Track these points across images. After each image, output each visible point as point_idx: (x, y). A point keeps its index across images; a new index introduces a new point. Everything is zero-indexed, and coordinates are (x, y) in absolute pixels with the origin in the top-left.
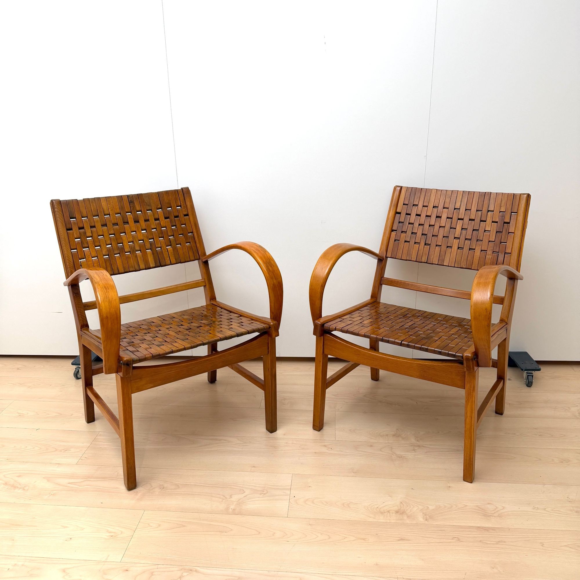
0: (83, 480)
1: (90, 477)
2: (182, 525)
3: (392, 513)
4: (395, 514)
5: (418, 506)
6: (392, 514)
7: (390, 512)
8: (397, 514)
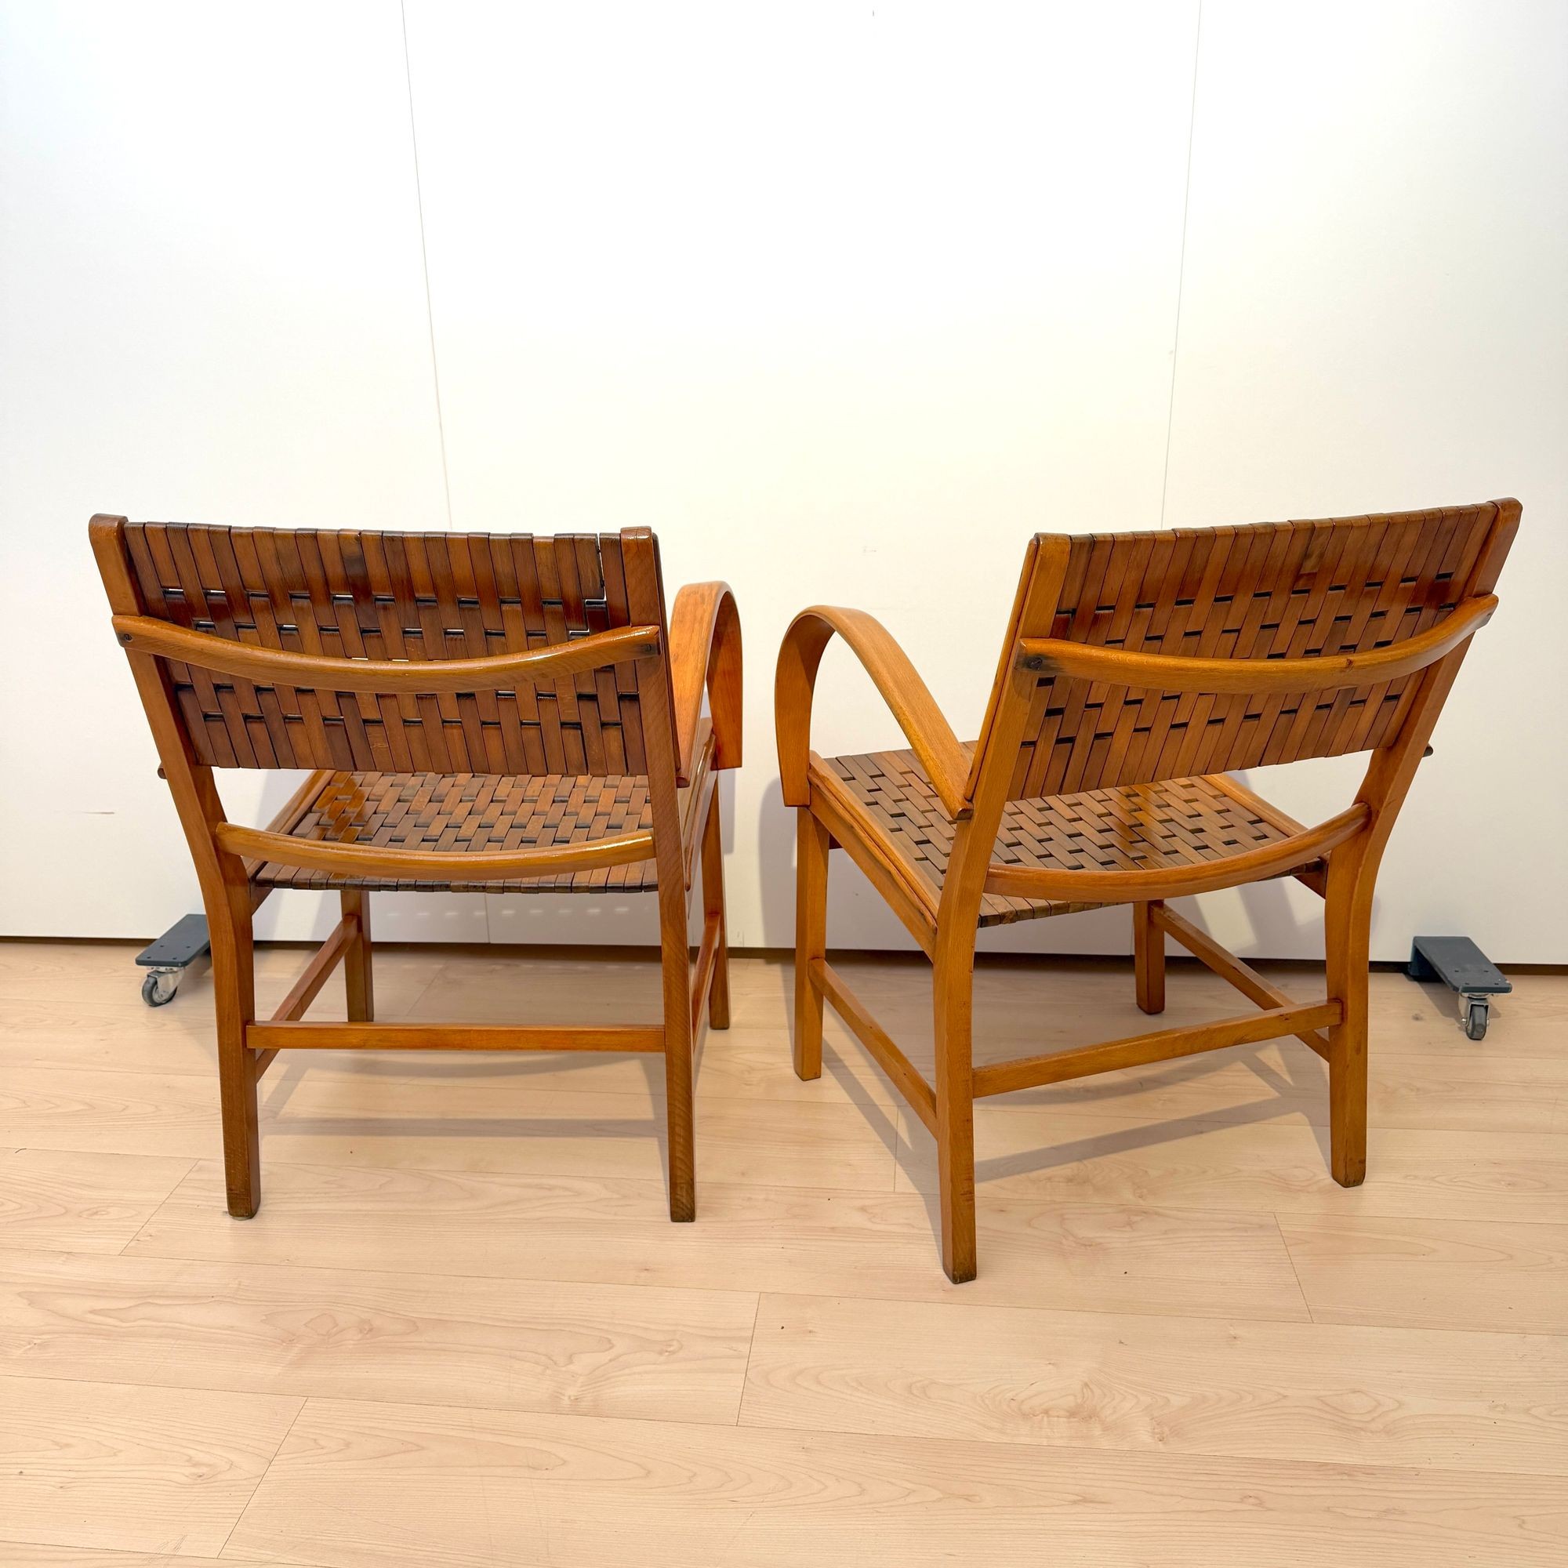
0: (132, 1303)
1: (157, 1294)
2: (418, 1446)
3: (1058, 1417)
4: (1065, 1420)
5: (1136, 1396)
6: (1056, 1419)
7: (1050, 1413)
8: (1072, 1420)
